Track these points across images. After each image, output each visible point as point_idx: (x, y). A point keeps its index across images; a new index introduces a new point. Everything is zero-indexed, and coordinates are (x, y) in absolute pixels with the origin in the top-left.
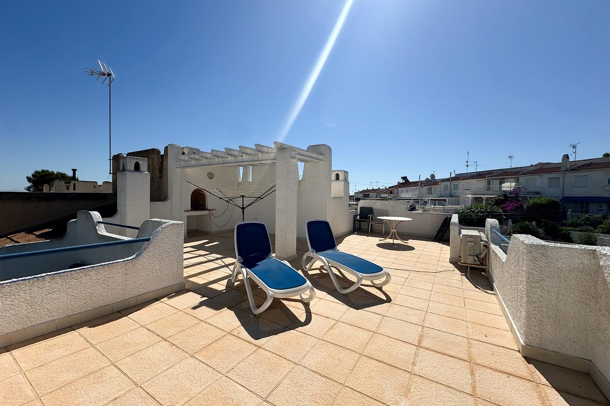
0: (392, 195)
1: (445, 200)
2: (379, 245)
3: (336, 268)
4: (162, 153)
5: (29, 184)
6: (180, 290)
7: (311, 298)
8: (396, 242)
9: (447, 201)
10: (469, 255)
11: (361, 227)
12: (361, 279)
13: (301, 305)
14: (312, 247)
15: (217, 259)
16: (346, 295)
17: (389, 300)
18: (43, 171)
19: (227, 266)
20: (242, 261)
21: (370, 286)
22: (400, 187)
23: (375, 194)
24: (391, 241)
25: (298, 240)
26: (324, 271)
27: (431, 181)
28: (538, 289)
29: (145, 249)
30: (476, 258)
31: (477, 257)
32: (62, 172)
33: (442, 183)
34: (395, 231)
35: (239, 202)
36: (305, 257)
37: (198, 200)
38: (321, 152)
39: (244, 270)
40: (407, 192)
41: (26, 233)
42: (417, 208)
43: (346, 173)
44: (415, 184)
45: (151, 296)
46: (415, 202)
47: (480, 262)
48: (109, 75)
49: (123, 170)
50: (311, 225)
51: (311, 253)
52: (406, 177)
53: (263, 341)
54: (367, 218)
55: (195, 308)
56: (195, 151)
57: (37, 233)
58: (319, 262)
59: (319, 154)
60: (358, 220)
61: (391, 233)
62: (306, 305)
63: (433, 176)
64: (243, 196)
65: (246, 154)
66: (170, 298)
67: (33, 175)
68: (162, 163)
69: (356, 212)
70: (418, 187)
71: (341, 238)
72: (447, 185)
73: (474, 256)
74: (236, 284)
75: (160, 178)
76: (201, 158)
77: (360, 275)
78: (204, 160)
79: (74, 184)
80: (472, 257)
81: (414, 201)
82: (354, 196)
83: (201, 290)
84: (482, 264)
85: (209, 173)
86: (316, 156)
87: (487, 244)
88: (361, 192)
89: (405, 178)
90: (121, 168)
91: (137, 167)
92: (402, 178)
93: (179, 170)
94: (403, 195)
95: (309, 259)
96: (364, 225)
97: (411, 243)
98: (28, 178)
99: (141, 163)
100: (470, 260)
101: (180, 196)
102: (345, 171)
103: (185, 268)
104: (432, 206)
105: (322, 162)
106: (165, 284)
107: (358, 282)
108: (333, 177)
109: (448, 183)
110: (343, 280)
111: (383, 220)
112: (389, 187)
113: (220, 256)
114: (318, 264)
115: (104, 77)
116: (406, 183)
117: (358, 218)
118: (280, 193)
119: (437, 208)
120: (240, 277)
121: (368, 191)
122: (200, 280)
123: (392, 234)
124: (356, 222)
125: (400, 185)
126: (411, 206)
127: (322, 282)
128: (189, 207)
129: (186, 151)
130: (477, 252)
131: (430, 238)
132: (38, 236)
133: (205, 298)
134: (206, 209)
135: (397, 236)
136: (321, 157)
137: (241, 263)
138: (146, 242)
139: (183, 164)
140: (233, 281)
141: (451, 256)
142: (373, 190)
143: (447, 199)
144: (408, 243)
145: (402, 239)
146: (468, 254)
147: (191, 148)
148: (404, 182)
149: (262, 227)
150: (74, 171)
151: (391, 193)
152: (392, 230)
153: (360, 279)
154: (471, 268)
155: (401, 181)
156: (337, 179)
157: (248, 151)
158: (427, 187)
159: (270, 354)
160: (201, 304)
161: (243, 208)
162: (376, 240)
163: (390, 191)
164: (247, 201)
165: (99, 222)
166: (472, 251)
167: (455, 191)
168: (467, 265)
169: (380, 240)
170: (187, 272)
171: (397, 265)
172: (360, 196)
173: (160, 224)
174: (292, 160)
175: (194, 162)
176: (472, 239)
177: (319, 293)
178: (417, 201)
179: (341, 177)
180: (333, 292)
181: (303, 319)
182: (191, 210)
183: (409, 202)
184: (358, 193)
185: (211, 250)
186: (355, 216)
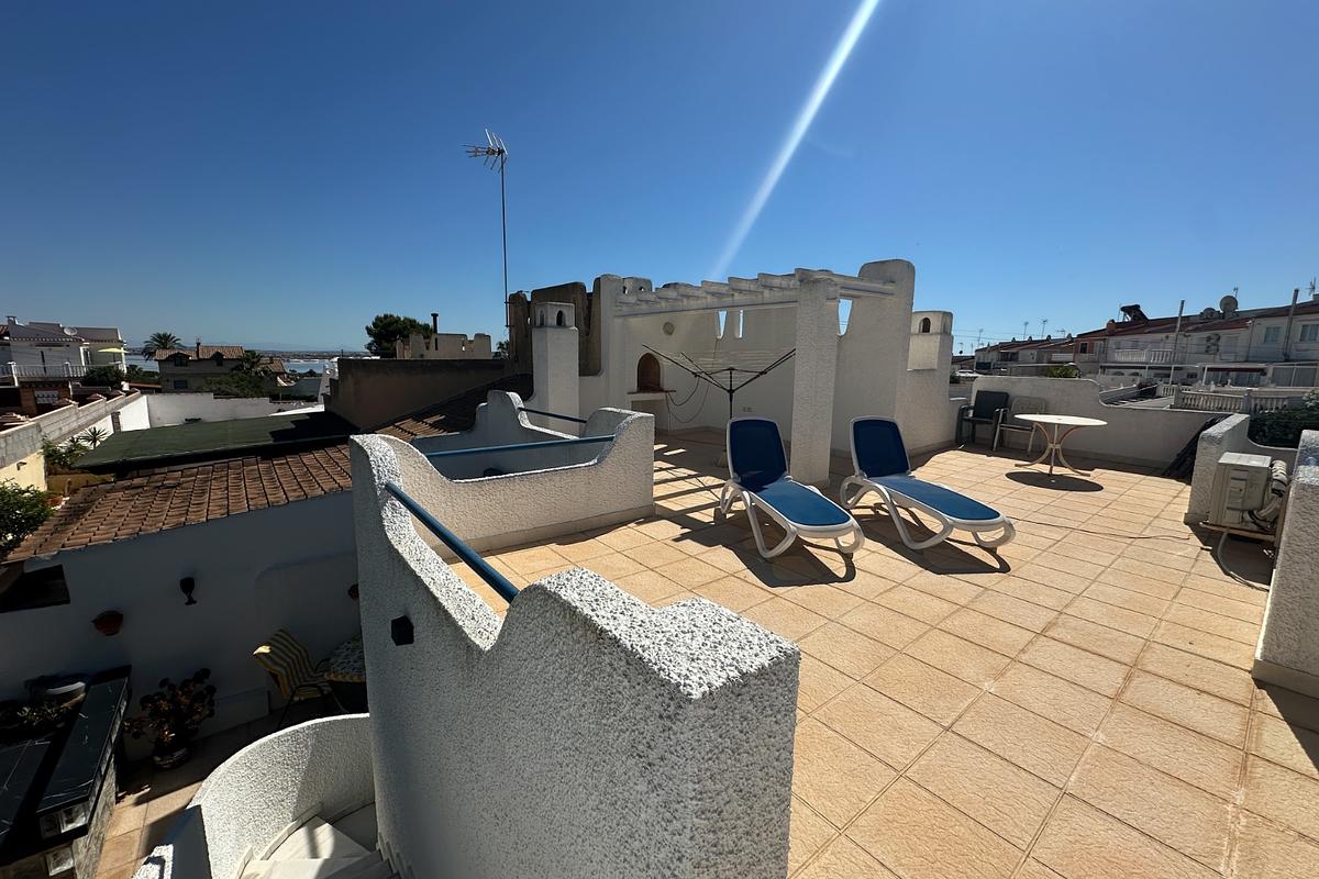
0: (1085, 356)
1: (1263, 372)
2: (1011, 476)
3: (907, 510)
4: (590, 289)
5: (370, 339)
6: (651, 514)
7: (856, 545)
8: (1057, 471)
9: (1270, 374)
10: (1228, 508)
11: (977, 435)
12: (952, 527)
13: (839, 557)
14: (861, 468)
15: (690, 477)
16: (921, 552)
17: (1005, 568)
18: (386, 316)
19: (709, 488)
20: (739, 481)
21: (973, 545)
22: (1113, 335)
23: (1035, 352)
24: (1045, 469)
25: (834, 454)
26: (881, 512)
27: (1222, 316)
28: (1307, 567)
29: (609, 451)
30: (1247, 517)
31: (1251, 513)
32: (411, 317)
33: (1258, 321)
34: (1058, 447)
35: (724, 378)
36: (846, 484)
37: (649, 374)
38: (891, 277)
39: (745, 493)
40: (1135, 346)
41: (414, 420)
42: (1160, 391)
43: (948, 316)
44: (1165, 325)
45: (615, 518)
46: (1156, 375)
47: (1258, 525)
48: (501, 152)
49: (542, 324)
50: (861, 427)
51: (858, 477)
52: (1137, 307)
53: (780, 590)
54: (992, 416)
55: (677, 540)
56: (642, 285)
57: (430, 421)
58: (873, 497)
59: (884, 283)
60: (969, 420)
61: (1047, 452)
62: (847, 557)
63: (1229, 302)
64: (731, 369)
65: (741, 291)
66: (639, 524)
67: (374, 324)
68: (589, 307)
69: (968, 402)
70: (1172, 335)
71: (923, 457)
72: (1277, 329)
73: (1243, 511)
74: (728, 516)
75: (588, 334)
76: (658, 300)
77: (949, 519)
78: (663, 304)
79: (436, 340)
80: (1237, 514)
81: (1153, 372)
82: (973, 357)
83: (679, 518)
84: (1263, 530)
85: (667, 324)
86: (878, 286)
87: (1283, 488)
88: (995, 348)
89: (1133, 310)
90: (538, 322)
91: (560, 321)
92: (1123, 309)
93: (618, 321)
94: (1121, 357)
95: (855, 489)
96: (983, 431)
97: (1096, 475)
98: (367, 328)
99: (565, 311)
100: (1231, 519)
101: (621, 368)
102: (945, 313)
103: (656, 484)
104: (1213, 387)
105: (890, 297)
106: (632, 504)
107: (944, 532)
108: (916, 325)
109: (1282, 322)
110: (921, 531)
111: (1032, 422)
112: (1079, 336)
113: (693, 473)
114: (870, 498)
115: (493, 158)
116: (1136, 321)
117: (971, 415)
118: (802, 367)
119: (1233, 392)
120: (739, 506)
121: (1014, 344)
122: (675, 505)
123: (1051, 454)
124: (964, 423)
125: (1115, 329)
126: (1140, 386)
127: (878, 527)
128: (635, 386)
129: (628, 285)
130: (1254, 503)
131: (1157, 469)
132: (433, 426)
133: (687, 530)
134: (662, 390)
135: (1061, 458)
136: (889, 287)
137: (739, 484)
138: (607, 443)
139: (625, 309)
140: (723, 511)
141: (1189, 510)
142: (1031, 341)
143: (1270, 369)
144: (1089, 475)
145: (1074, 466)
146: (1226, 505)
147: (637, 280)
148: (1129, 318)
149: (772, 427)
150: (435, 316)
151: (1084, 350)
152: (1051, 446)
153: (948, 528)
154: (1230, 536)
155: (1120, 317)
156: (924, 331)
157: (744, 286)
158: (1206, 334)
159: (792, 605)
160: (683, 537)
161: (731, 392)
162: (1010, 465)
163: (1083, 343)
164: (739, 378)
165: (521, 409)
166: (1240, 501)
167: (1304, 346)
168: (1221, 529)
169: (1016, 465)
170: (658, 491)
171: (1041, 516)
172: (992, 358)
173: (622, 417)
174: (829, 303)
175: (644, 307)
176: (1243, 475)
177: (868, 543)
178: (1163, 372)
179: (935, 326)
180: (895, 545)
181: (842, 573)
182: (638, 392)
183: (1137, 374)
184: (984, 349)
185: (678, 462)
186: (963, 412)
